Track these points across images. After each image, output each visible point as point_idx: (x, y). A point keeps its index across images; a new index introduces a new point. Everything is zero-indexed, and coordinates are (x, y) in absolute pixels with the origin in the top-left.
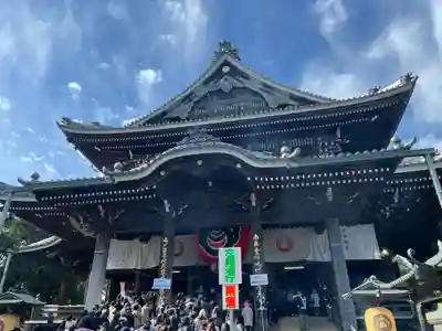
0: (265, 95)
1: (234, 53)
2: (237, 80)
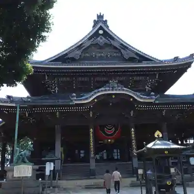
2: (107, 39)
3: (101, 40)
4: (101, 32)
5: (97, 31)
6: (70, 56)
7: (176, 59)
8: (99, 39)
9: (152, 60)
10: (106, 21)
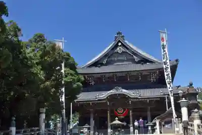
0: (134, 56)
2: (124, 49)
3: (120, 50)
4: (120, 44)
6: (100, 62)
8: (118, 49)
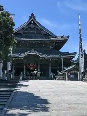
0: (41, 31)
1: (34, 18)
2: (35, 25)
5: (31, 22)
6: (19, 32)
7: (62, 37)
8: (31, 25)
9: (52, 36)
10: (35, 17)
